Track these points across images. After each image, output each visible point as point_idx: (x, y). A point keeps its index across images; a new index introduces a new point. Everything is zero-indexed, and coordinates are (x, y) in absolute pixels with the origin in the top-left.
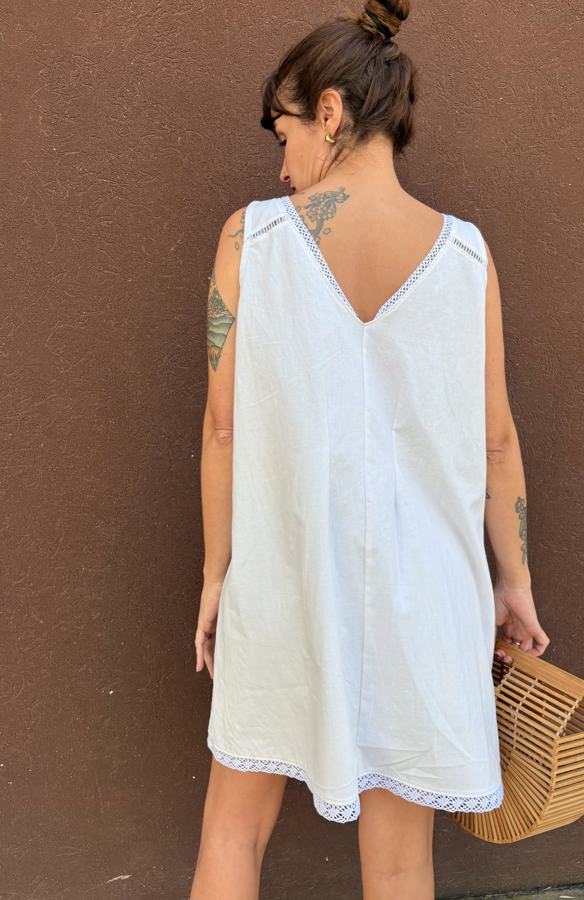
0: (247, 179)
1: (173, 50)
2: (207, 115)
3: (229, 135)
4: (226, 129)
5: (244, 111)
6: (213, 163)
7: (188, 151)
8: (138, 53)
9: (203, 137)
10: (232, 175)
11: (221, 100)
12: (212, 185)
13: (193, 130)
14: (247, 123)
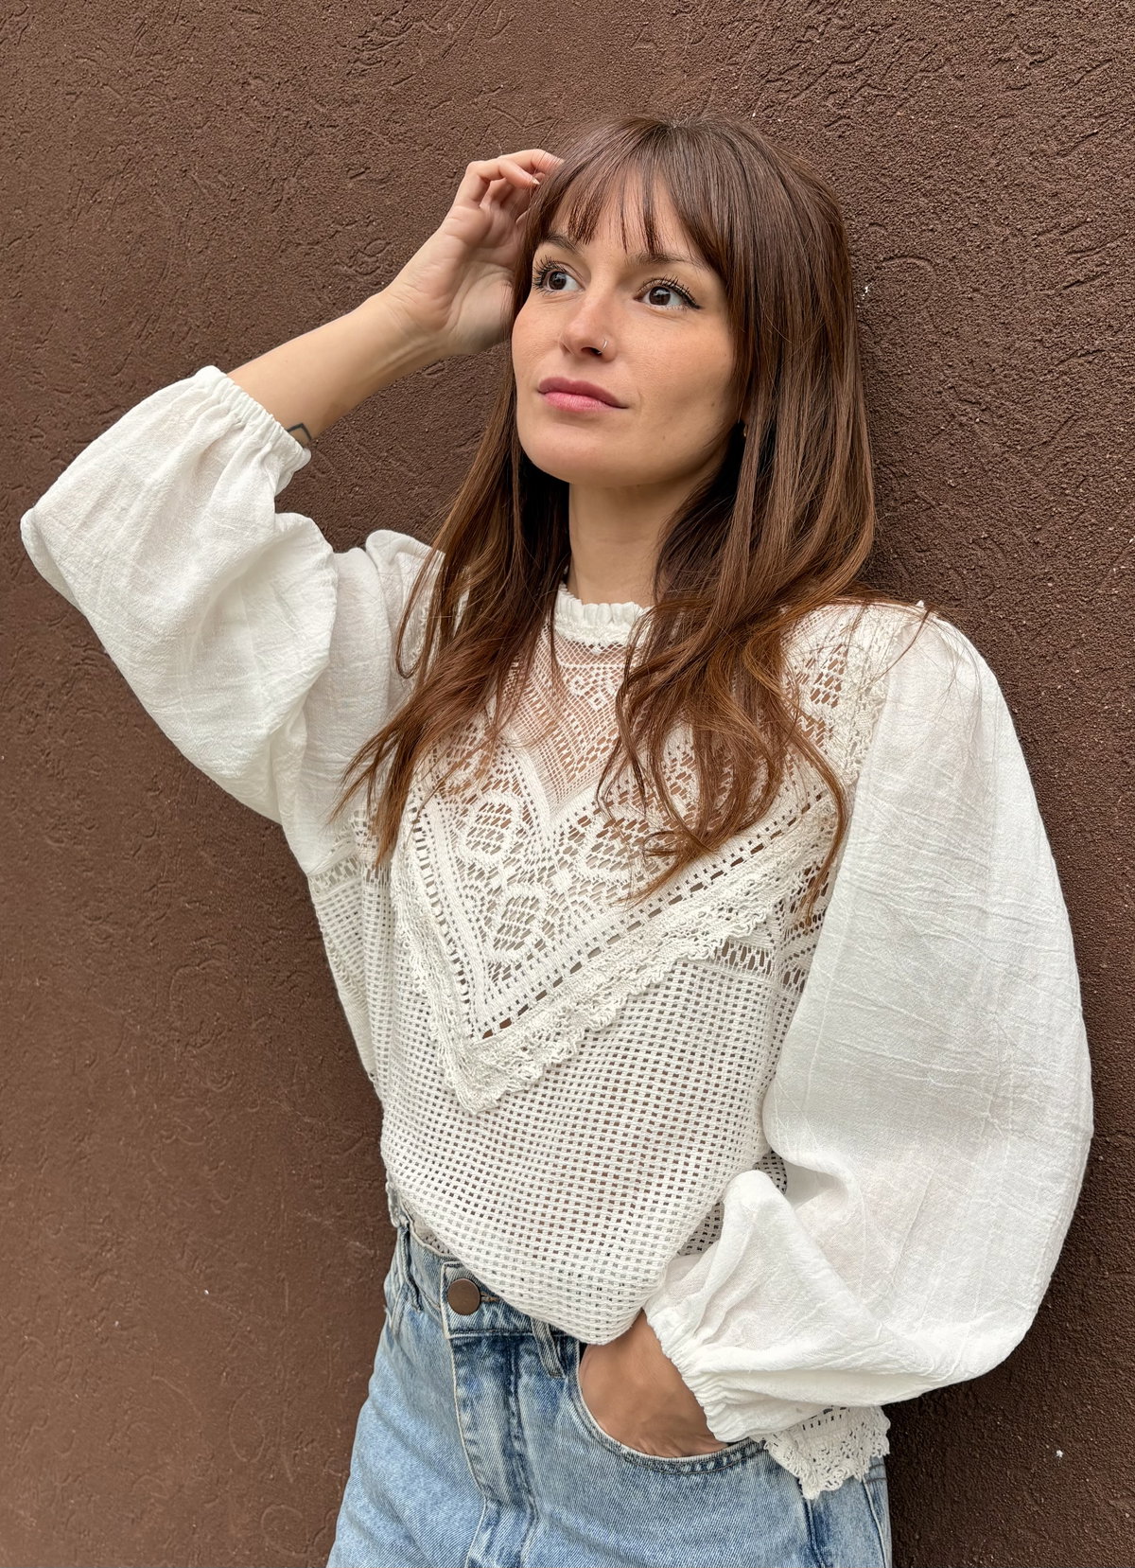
0: (1061, 368)
1: (854, 38)
2: (943, 197)
3: (1006, 239)
4: (997, 224)
5: (1055, 147)
6: (957, 337)
7: (889, 319)
8: (768, 81)
9: (929, 268)
10: (1014, 362)
11: (985, 137)
12: (952, 405)
13: (903, 256)
14: (1063, 184)
